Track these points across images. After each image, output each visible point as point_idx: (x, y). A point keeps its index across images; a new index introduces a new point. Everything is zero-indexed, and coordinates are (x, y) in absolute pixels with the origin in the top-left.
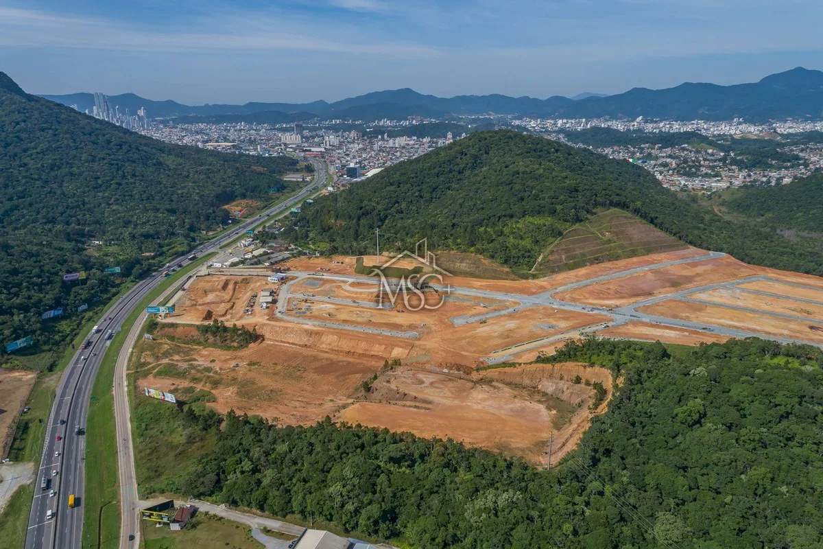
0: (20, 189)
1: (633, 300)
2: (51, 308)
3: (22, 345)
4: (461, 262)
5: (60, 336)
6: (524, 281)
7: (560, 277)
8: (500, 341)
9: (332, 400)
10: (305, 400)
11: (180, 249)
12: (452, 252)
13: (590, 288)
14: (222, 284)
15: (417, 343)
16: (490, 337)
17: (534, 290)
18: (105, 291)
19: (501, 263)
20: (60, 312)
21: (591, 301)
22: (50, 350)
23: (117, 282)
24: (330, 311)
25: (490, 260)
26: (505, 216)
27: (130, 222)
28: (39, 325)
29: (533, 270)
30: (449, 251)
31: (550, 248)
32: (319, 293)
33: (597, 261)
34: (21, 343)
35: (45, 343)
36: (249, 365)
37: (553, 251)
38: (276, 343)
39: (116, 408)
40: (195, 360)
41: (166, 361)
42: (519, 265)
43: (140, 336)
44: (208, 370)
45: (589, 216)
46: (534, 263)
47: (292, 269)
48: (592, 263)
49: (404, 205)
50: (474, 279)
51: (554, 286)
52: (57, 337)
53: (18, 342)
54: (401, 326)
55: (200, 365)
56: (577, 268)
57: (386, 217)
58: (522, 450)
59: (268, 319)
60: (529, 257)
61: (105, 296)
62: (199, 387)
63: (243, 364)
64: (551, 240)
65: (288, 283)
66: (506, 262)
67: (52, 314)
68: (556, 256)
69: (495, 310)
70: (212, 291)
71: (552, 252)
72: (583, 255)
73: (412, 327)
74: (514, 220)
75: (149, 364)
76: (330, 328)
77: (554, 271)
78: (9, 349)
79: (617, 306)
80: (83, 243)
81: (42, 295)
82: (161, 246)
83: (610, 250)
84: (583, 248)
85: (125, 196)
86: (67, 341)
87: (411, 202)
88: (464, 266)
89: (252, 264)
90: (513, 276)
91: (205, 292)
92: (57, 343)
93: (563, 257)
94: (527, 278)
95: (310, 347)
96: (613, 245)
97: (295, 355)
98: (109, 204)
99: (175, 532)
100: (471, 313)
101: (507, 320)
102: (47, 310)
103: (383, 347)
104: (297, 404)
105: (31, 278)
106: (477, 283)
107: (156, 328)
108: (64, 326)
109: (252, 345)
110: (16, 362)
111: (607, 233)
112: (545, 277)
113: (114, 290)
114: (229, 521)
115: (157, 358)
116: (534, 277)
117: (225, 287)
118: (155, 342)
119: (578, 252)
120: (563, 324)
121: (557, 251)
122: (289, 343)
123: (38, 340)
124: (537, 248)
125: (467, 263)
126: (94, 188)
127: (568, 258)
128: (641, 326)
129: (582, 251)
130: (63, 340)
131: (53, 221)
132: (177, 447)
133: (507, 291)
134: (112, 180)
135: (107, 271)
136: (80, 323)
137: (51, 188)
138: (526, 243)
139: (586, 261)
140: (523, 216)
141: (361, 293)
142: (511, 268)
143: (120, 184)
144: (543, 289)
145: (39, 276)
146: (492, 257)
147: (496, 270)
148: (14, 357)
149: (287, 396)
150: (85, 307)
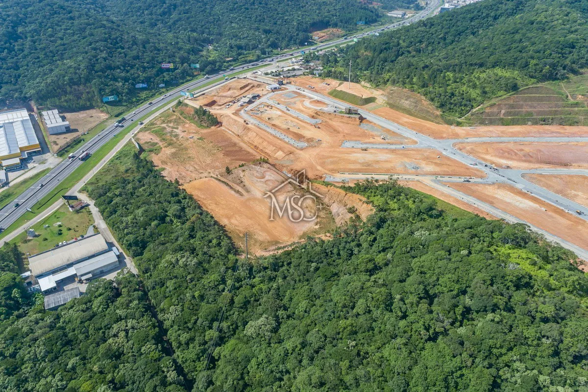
0: (187, 7)
1: (537, 166)
2: (143, 82)
3: (112, 100)
4: (406, 100)
5: (136, 99)
6: (446, 126)
7: (483, 129)
8: (358, 166)
9: (209, 173)
10: (197, 168)
11: (250, 58)
12: (405, 90)
13: (502, 145)
14: (243, 85)
15: (298, 151)
16: (355, 162)
17: (444, 135)
18: (183, 78)
19: (437, 107)
20: (145, 86)
21: (488, 157)
22: (125, 106)
23: (195, 74)
24: (274, 116)
25: (429, 102)
26: (476, 64)
27: (237, 36)
28: (127, 90)
29: (463, 118)
30: (403, 88)
31: (493, 101)
32: (284, 103)
33: (545, 121)
34: (111, 98)
35: (126, 101)
36: (198, 139)
37: (495, 104)
38: (226, 130)
39: (118, 144)
40: (177, 128)
41: (164, 125)
42: (453, 112)
43: (169, 109)
44: (176, 136)
45: (571, 76)
46: (468, 112)
47: (292, 83)
48: (535, 123)
49: (423, 45)
50: (407, 116)
51: (468, 135)
52: (134, 100)
53: (110, 97)
54: (304, 137)
55: (175, 132)
56: (513, 125)
57: (403, 53)
58: (256, 241)
59: (233, 114)
60: (465, 105)
61: (181, 81)
62: (161, 144)
63: (196, 137)
64: (502, 93)
65: (275, 92)
66: (442, 106)
67: (141, 85)
68: (495, 110)
69: (388, 143)
70: (234, 89)
71: (492, 106)
72: (530, 114)
73: (310, 140)
74: (482, 69)
75: (156, 124)
76: (259, 128)
77: (482, 123)
78: (105, 100)
79: (508, 167)
80: (203, 47)
81: (141, 74)
82: (239, 54)
83: (570, 114)
84: (535, 108)
85: (246, 17)
86: (139, 102)
87: (433, 43)
88: (406, 103)
89: (273, 76)
90: (440, 119)
91: (230, 89)
92: (132, 103)
93: (503, 111)
94: (451, 124)
95: (240, 137)
96: (576, 109)
97: (228, 140)
98: (232, 22)
99: (70, 212)
100: (367, 140)
101: (387, 153)
102: (139, 83)
103: (274, 148)
104: (191, 168)
105: (144, 63)
106: (406, 119)
107: (179, 105)
108: (143, 95)
109: (213, 128)
110: (105, 108)
111: (580, 96)
112: (470, 126)
113: (189, 78)
114: (92, 217)
115: (164, 122)
116: (459, 124)
117: (241, 88)
118: (173, 113)
119: (525, 109)
120: (430, 168)
121: (499, 105)
122: (231, 131)
123: (122, 99)
124: (479, 99)
125: (410, 101)
126: (230, 10)
127: (506, 114)
128: (508, 190)
129: (530, 110)
130: (137, 102)
131: (193, 31)
132: (119, 172)
133: (420, 130)
134: (244, 5)
135: (193, 66)
136: (155, 94)
137: (206, 8)
138: (474, 93)
139: (528, 120)
140: (493, 67)
141: (310, 108)
142: (444, 112)
143: (248, 9)
144: (456, 136)
145: (148, 63)
146: (432, 100)
147: (429, 112)
148: (106, 105)
149: (192, 163)
150: (164, 85)
